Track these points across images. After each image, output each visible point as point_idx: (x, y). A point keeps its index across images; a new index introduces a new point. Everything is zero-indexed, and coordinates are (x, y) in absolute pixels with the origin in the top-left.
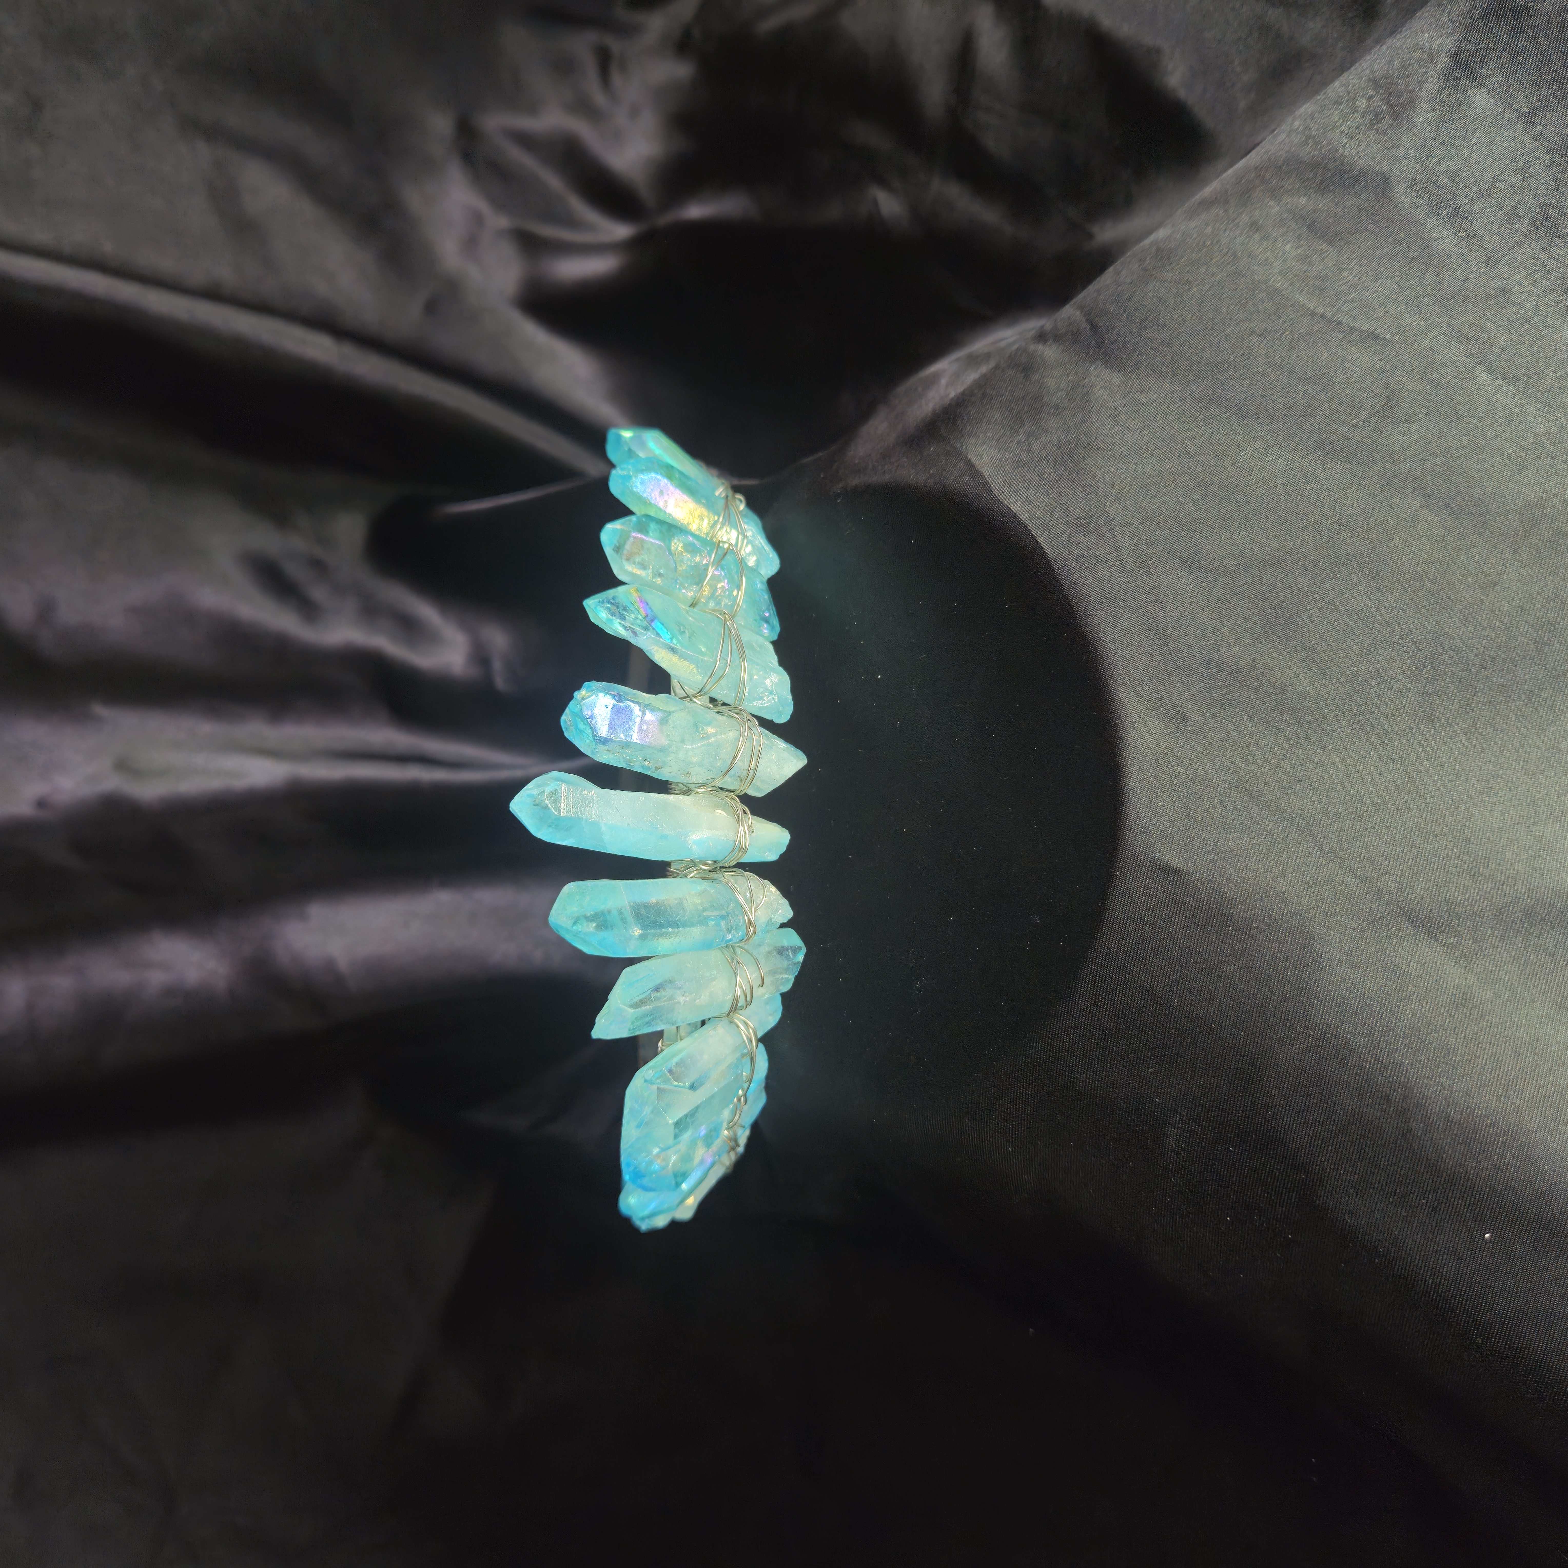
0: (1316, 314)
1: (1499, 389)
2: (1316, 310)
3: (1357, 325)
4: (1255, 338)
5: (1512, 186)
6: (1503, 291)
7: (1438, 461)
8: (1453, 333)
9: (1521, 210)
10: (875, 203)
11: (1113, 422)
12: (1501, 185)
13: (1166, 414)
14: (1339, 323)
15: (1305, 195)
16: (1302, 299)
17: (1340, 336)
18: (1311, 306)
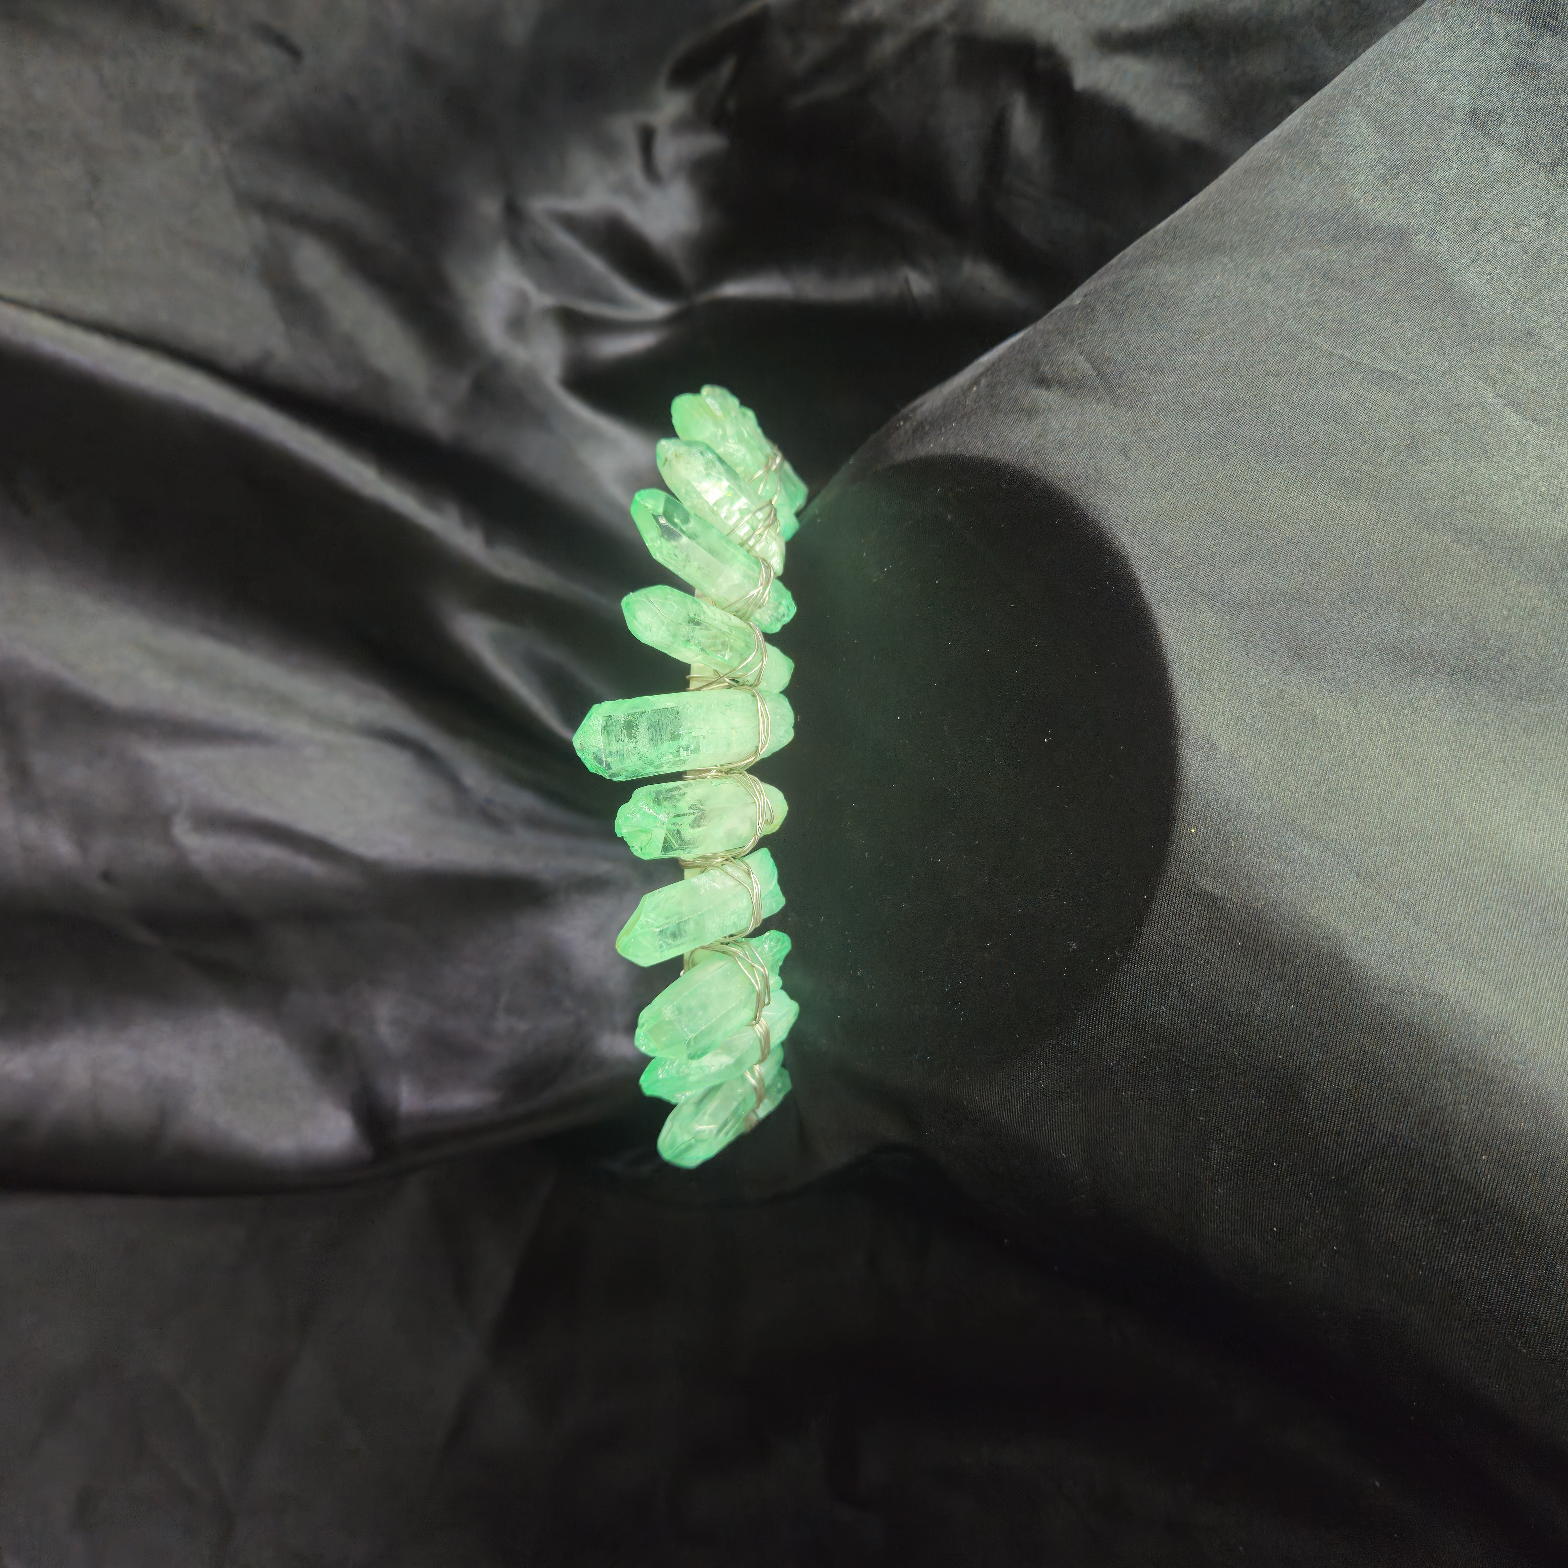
0: (1335, 354)
1: (1528, 430)
2: (1335, 351)
3: (1378, 366)
4: (1270, 379)
5: (1537, 230)
6: (1529, 334)
7: (1468, 498)
8: (1480, 374)
9: (1547, 252)
10: (907, 281)
11: (1123, 458)
12: (1525, 230)
13: (1179, 450)
14: (1359, 364)
15: (1318, 247)
16: (1318, 340)
17: (1360, 376)
18: (1328, 347)
